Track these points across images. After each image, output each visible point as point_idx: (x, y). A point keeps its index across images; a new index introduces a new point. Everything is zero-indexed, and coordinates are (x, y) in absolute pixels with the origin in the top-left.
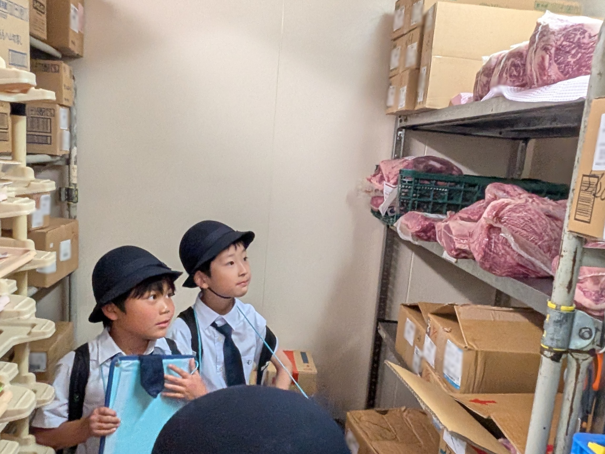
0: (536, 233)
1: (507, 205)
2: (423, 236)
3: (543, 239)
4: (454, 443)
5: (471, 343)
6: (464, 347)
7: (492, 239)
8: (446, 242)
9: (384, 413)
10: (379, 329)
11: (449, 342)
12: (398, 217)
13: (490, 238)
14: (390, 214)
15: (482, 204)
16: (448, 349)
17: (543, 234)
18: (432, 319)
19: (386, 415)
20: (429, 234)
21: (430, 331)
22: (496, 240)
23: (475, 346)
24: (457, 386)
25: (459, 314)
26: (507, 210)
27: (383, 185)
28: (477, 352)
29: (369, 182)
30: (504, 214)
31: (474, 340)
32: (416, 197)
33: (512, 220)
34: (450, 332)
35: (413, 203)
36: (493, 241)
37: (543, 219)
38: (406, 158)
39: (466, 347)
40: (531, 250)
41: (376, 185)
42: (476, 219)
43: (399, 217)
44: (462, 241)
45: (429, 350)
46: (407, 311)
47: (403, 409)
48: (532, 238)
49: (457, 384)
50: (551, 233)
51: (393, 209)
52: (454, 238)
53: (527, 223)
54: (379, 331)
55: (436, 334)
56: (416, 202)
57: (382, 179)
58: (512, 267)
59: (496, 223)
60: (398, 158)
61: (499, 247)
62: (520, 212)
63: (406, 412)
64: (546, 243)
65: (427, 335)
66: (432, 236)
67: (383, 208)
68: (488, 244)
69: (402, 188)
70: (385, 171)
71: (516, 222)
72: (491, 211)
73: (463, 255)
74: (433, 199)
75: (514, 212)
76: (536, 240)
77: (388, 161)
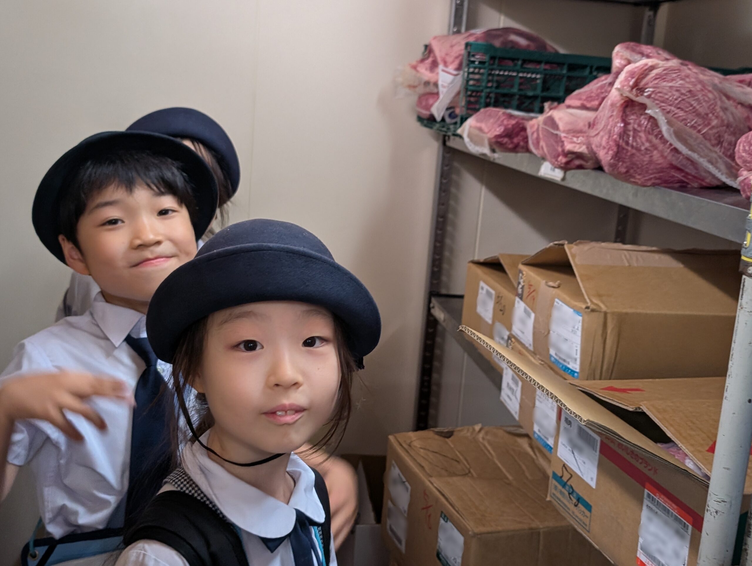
0: (698, 115)
1: (652, 68)
2: (506, 143)
3: (709, 124)
4: (576, 459)
5: (595, 301)
6: (584, 306)
7: (629, 124)
8: (547, 146)
9: (449, 435)
10: (433, 307)
11: (557, 302)
12: (463, 120)
13: (626, 124)
14: (448, 120)
15: (604, 82)
16: (555, 314)
17: (710, 115)
18: (526, 272)
19: (450, 439)
20: (515, 140)
21: (523, 291)
22: (636, 126)
23: (602, 306)
24: (575, 372)
25: (574, 256)
26: (652, 77)
27: (438, 74)
28: (606, 314)
29: (413, 72)
30: (647, 84)
31: (599, 296)
32: (491, 87)
33: (660, 92)
34: (559, 287)
35: (488, 97)
36: (630, 127)
37: (710, 91)
38: (473, 31)
39: (587, 308)
40: (691, 141)
41: (425, 74)
42: (596, 107)
43: (466, 119)
44: (575, 139)
45: (523, 322)
46: (479, 271)
47: (477, 427)
48: (693, 123)
49: (575, 370)
50: (721, 114)
51: (453, 112)
52: (563, 135)
53: (685, 97)
54: (433, 311)
55: (533, 294)
56: (492, 95)
57: (434, 65)
58: (661, 171)
59: (637, 96)
60: (458, 32)
61: (640, 137)
62: (673, 80)
63: (483, 432)
64: (715, 131)
65: (517, 299)
66: (522, 144)
67: (438, 109)
68: (624, 133)
69: (469, 73)
70: (439, 51)
71: (667, 97)
72: (626, 79)
73: (577, 162)
74: (520, 90)
75: (664, 80)
76: (699, 125)
77: (444, 37)
